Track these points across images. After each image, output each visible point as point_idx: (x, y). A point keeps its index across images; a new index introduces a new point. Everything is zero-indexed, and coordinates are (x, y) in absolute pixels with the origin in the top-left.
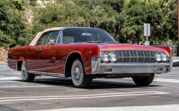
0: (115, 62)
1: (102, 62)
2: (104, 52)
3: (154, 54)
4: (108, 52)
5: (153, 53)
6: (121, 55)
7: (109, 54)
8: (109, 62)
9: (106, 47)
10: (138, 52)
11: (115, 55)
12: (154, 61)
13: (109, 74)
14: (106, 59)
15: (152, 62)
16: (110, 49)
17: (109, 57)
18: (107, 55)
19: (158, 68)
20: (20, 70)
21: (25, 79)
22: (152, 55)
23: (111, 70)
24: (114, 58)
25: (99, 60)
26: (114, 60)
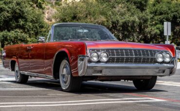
0: (106, 62)
1: (90, 61)
2: (93, 50)
3: (155, 53)
4: (98, 50)
5: (153, 53)
6: (114, 55)
7: (99, 53)
8: (99, 62)
9: (97, 45)
10: (135, 50)
11: (105, 54)
12: (154, 61)
13: (100, 76)
14: (95, 59)
15: (151, 62)
16: (101, 47)
17: (98, 56)
18: (95, 54)
19: (160, 70)
20: (14, 71)
21: (18, 80)
22: (152, 55)
23: (101, 72)
24: (105, 57)
25: (86, 59)
26: (105, 59)
